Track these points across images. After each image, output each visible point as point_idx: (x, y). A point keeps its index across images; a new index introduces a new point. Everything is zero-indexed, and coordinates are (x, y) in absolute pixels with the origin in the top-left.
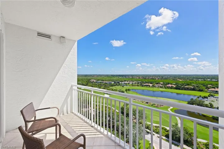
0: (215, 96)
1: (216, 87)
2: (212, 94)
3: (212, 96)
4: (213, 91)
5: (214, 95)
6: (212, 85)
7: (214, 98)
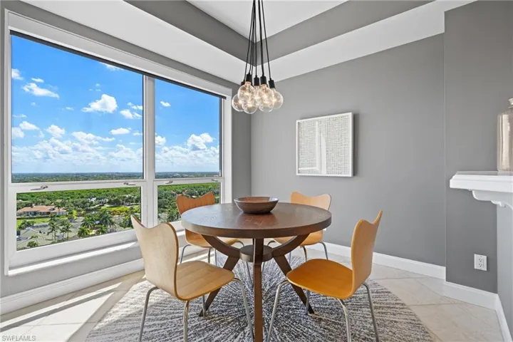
0: (35, 225)
1: (34, 202)
2: (27, 221)
3: (29, 225)
4: (28, 212)
5: (33, 223)
6: (23, 200)
7: (35, 230)
